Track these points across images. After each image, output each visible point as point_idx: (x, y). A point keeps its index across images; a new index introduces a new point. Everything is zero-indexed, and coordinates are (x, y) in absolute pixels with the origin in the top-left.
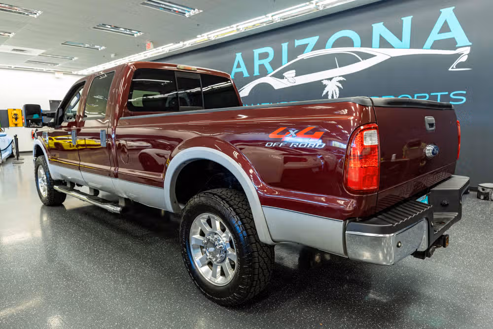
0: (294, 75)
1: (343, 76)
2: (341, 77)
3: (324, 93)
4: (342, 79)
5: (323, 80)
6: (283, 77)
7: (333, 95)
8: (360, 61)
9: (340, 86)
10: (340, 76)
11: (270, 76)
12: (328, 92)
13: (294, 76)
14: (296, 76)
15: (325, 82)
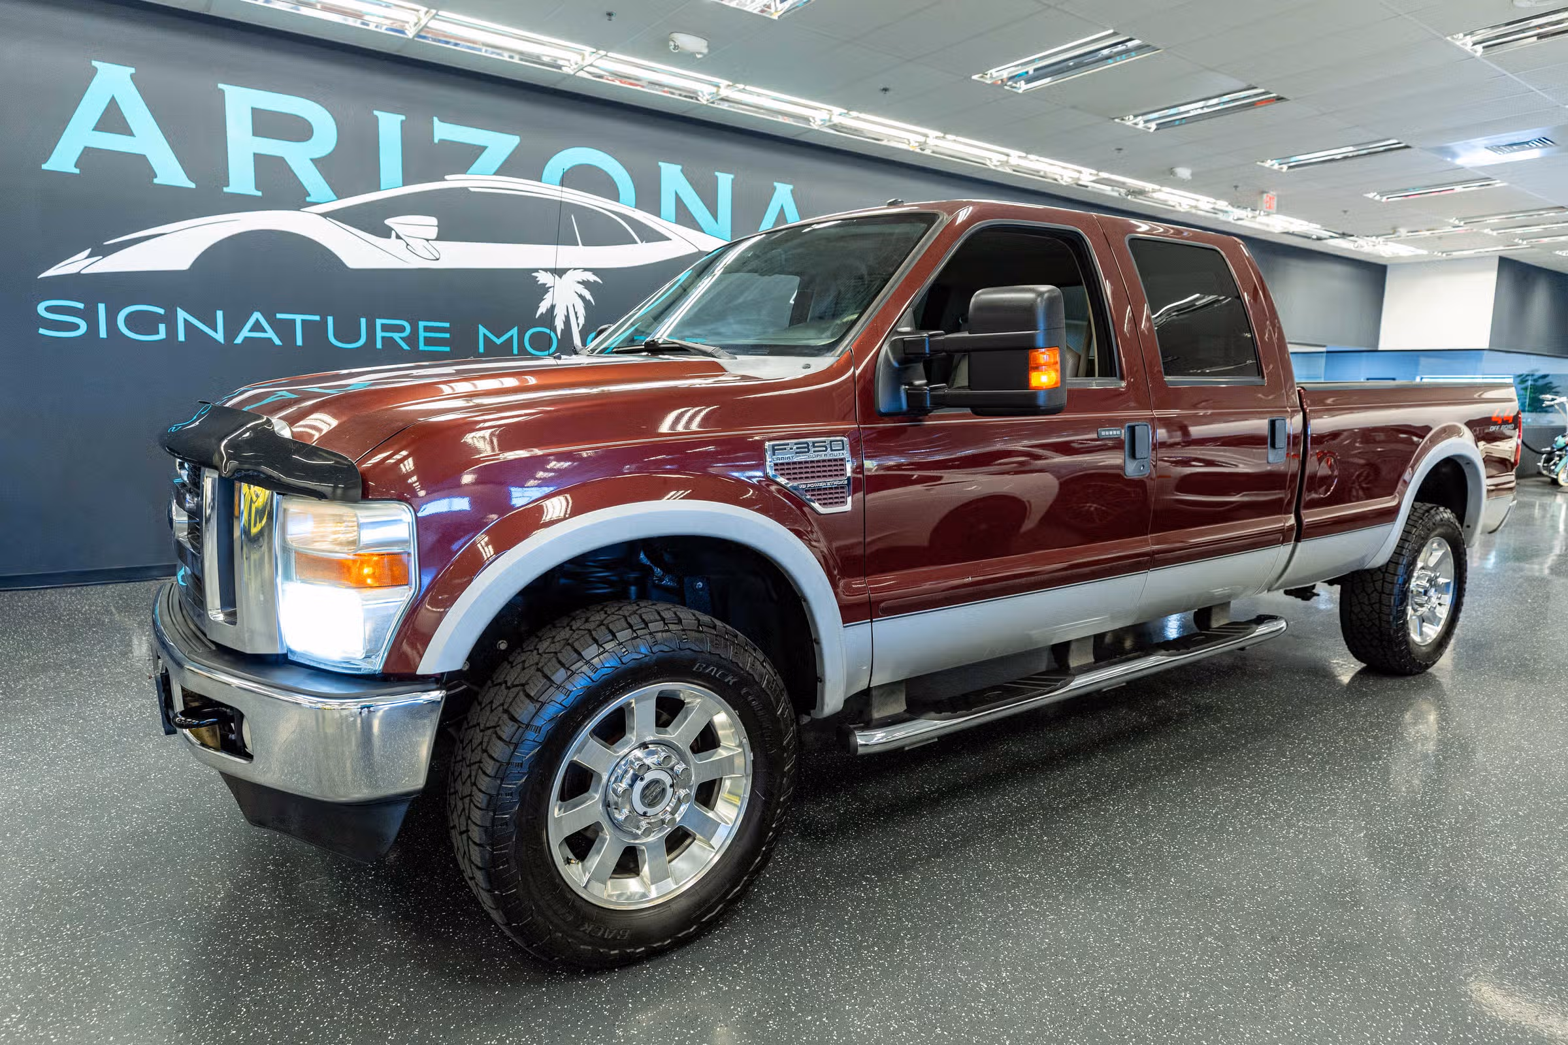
0: (433, 232)
1: (595, 271)
2: (590, 273)
3: (543, 308)
4: (592, 277)
5: (536, 270)
6: (386, 232)
7: (567, 317)
8: (636, 243)
9: (587, 295)
10: (585, 270)
11: (325, 215)
12: (553, 307)
13: (434, 236)
14: (438, 239)
15: (543, 278)
